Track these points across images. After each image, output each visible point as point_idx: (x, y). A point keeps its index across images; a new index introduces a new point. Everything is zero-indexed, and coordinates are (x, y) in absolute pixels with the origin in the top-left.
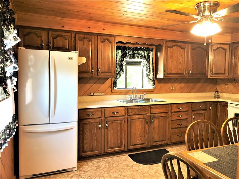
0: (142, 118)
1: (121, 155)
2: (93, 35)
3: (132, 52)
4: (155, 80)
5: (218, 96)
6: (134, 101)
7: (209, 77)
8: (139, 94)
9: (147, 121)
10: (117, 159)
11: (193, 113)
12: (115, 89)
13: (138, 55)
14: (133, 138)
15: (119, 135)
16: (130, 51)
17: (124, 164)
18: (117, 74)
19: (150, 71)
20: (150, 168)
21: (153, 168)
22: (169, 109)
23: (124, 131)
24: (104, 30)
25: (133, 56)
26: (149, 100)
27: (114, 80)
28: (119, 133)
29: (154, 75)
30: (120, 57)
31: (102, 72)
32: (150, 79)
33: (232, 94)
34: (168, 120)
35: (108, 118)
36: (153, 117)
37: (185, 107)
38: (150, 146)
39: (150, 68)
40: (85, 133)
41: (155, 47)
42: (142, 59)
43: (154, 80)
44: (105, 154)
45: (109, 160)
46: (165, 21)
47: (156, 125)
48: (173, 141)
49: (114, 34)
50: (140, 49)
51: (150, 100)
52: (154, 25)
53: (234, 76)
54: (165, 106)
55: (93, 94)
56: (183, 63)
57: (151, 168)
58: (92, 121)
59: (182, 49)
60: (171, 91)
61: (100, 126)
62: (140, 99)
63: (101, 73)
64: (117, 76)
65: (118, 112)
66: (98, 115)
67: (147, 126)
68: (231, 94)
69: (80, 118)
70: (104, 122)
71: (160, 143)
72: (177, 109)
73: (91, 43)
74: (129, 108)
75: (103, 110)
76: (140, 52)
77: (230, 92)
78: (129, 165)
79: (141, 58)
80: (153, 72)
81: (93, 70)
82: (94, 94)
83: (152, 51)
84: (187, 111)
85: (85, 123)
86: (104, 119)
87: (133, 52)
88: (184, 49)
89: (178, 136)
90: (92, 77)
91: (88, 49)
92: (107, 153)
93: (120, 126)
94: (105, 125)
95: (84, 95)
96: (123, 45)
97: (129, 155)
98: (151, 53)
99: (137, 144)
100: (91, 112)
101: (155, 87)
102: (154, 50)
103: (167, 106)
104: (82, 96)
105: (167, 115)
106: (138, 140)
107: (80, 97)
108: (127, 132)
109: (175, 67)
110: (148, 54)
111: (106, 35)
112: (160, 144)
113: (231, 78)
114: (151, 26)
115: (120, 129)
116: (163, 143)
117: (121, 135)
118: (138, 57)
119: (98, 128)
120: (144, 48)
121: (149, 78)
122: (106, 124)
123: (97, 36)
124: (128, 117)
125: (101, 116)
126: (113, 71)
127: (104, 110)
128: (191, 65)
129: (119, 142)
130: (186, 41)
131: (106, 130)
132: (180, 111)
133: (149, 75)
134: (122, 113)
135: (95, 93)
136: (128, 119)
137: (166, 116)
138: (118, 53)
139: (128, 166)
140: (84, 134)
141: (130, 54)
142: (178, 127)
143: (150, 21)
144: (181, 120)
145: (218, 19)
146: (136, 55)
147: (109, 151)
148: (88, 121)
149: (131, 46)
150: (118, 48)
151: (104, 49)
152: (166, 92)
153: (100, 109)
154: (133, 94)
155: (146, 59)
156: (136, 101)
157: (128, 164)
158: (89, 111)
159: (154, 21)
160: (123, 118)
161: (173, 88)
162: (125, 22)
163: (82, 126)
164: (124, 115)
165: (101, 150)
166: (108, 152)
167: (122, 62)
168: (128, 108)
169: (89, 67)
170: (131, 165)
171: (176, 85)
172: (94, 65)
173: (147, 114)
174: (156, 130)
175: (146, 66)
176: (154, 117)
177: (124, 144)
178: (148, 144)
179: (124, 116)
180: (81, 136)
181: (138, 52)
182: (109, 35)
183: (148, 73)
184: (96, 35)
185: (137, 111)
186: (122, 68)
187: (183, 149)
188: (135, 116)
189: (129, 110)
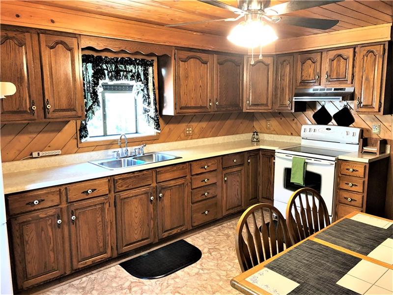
0: (142, 194)
1: (105, 267)
2: (27, 32)
3: (114, 68)
4: (160, 119)
5: (257, 139)
6: (124, 160)
7: (244, 110)
8: (132, 146)
9: (152, 198)
10: (99, 277)
11: (224, 172)
12: (83, 140)
13: (125, 73)
14: (127, 233)
15: (100, 232)
16: (109, 65)
17: (114, 285)
18: (87, 111)
19: (149, 103)
20: (162, 284)
21: (167, 284)
22: (188, 170)
23: (109, 223)
24: (53, 21)
25: (117, 75)
26: (152, 155)
27: (82, 123)
28: (100, 228)
29: (158, 109)
30: (90, 78)
31: (55, 111)
32: (150, 117)
33: (277, 136)
34: (187, 190)
35: (75, 204)
36: (160, 188)
37: (212, 164)
38: (159, 240)
39: (149, 98)
40: (27, 242)
41: (155, 59)
42: (134, 81)
43: (158, 120)
44: (73, 272)
45: (83, 283)
46: (177, 13)
47: (166, 201)
48: (195, 224)
49: (75, 32)
50: (130, 62)
51: (154, 155)
52: (154, 18)
53: (280, 108)
54: (181, 166)
55: (39, 155)
56: (206, 88)
57: (165, 284)
58: (42, 215)
59: (203, 63)
60: (188, 137)
61: (59, 221)
62: (135, 157)
63: (53, 112)
64: (86, 114)
65: (95, 190)
66: (52, 201)
67: (151, 206)
68: (275, 135)
69: (11, 213)
70: (68, 213)
71: (175, 232)
72: (199, 169)
73: (24, 49)
74: (116, 178)
75: (62, 190)
76: (130, 68)
77: (273, 132)
78: (124, 286)
79: (132, 79)
80: (155, 104)
81: (34, 108)
82: (41, 155)
83: (152, 65)
84: (216, 170)
85: (24, 222)
86: (68, 206)
87: (116, 67)
88: (206, 63)
89: (202, 214)
90: (33, 121)
91: (18, 63)
92: (77, 270)
93: (101, 214)
94: (69, 218)
95: (18, 157)
96: (95, 55)
97: (122, 265)
98: (150, 69)
99: (135, 241)
100: (36, 197)
101: (159, 131)
102: (154, 64)
103: (184, 165)
104: (13, 161)
105: (184, 182)
106: (136, 234)
107: (7, 164)
108: (114, 222)
109: (192, 95)
110: (144, 70)
111: (59, 33)
112: (175, 234)
113: (277, 111)
114: (149, 19)
115: (101, 220)
116: (179, 231)
117: (104, 230)
118: (126, 77)
119: (55, 225)
120: (136, 60)
121: (148, 115)
122: (73, 215)
123: (38, 34)
124: (115, 196)
125: (60, 202)
126: (78, 107)
127: (66, 188)
128: (218, 91)
129: (101, 245)
130: (210, 49)
131: (73, 227)
132: (205, 171)
133: (149, 110)
134: (104, 189)
135: (41, 151)
136: (115, 199)
137: (183, 184)
138: (86, 69)
139: (122, 289)
140: (25, 243)
141: (111, 72)
142: (203, 199)
143: (149, 11)
144: (207, 187)
145: (271, 19)
146: (122, 73)
147: (81, 265)
148: (32, 215)
149: (110, 56)
150: (86, 59)
151: (56, 62)
152: (179, 139)
153: (58, 189)
154: (121, 147)
155: (141, 80)
156: (128, 161)
157: (121, 285)
158: (31, 196)
159: (155, 11)
160: (106, 199)
161: (189, 131)
162: (98, 10)
163: (17, 228)
164: (108, 192)
165: (65, 267)
166: (79, 269)
167: (95, 87)
168: (114, 179)
169: (24, 101)
170: (127, 284)
171: (194, 124)
172: (34, 96)
173: (150, 185)
174: (167, 211)
175: (141, 94)
176: (163, 189)
177: (110, 247)
178: (155, 237)
179: (107, 194)
180: (18, 250)
181: (125, 68)
182: (63, 34)
183: (146, 106)
184: (34, 31)
185: (132, 182)
186: (97, 99)
187: (211, 236)
188: (128, 192)
189: (117, 182)
